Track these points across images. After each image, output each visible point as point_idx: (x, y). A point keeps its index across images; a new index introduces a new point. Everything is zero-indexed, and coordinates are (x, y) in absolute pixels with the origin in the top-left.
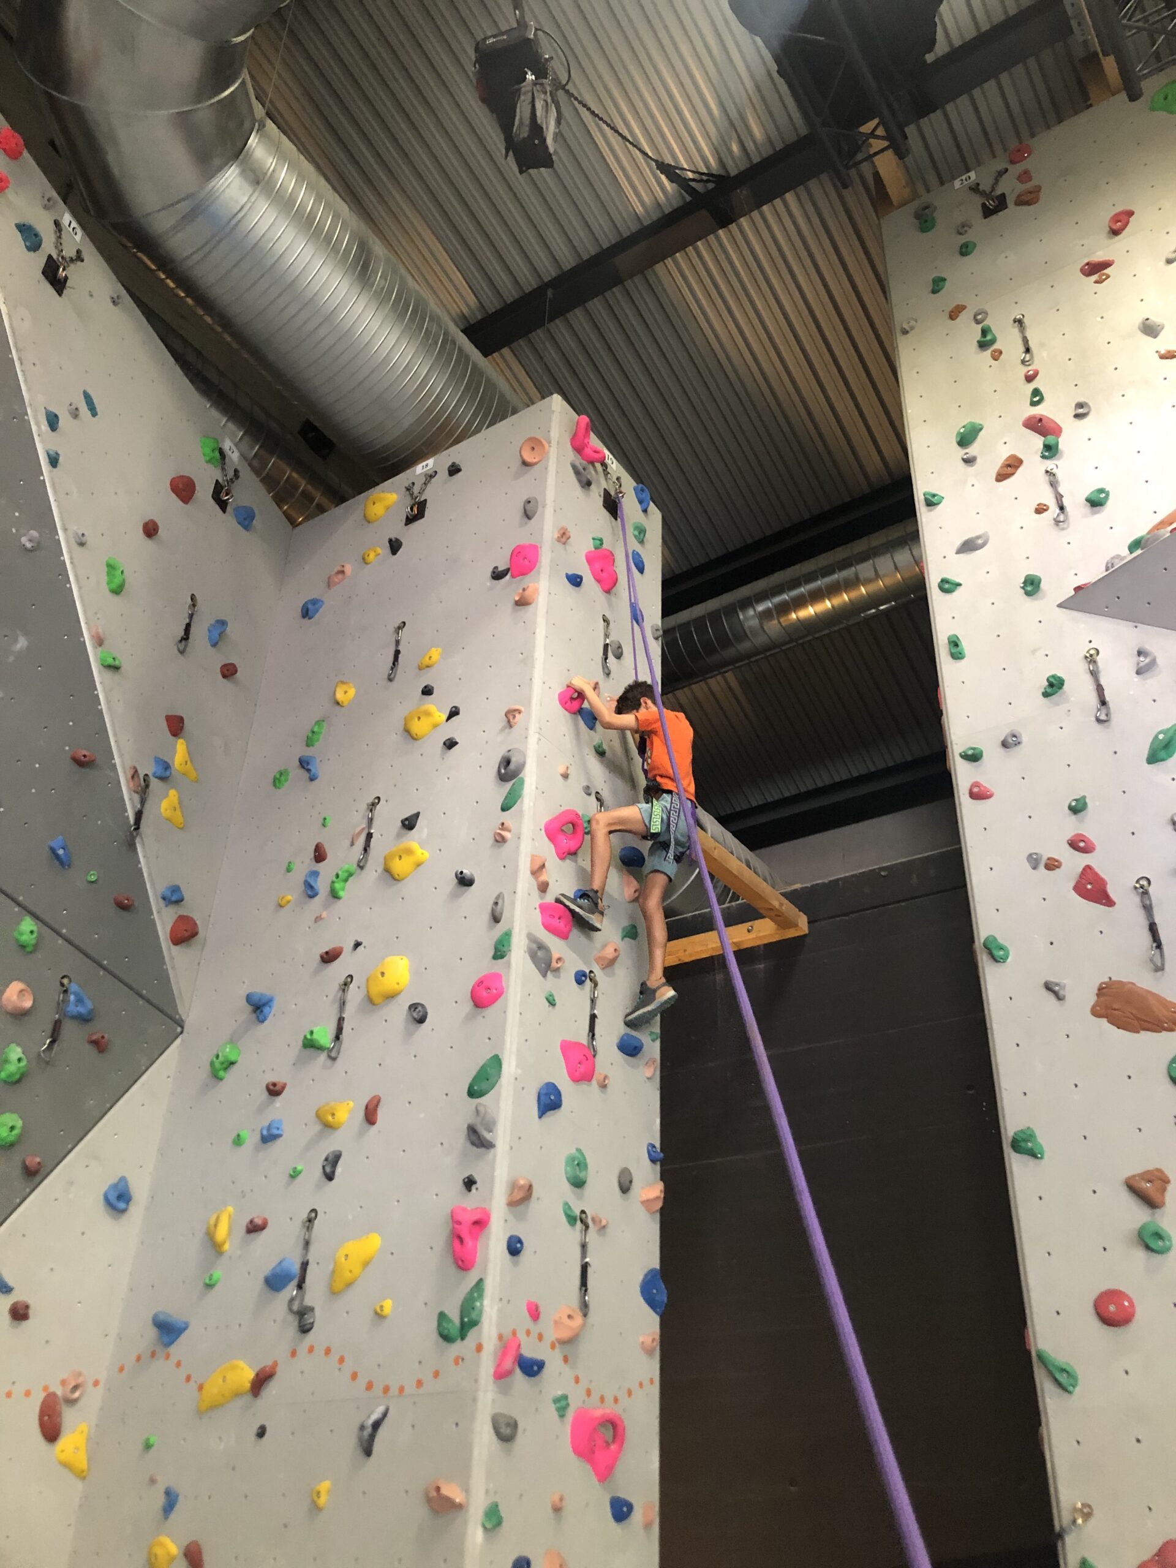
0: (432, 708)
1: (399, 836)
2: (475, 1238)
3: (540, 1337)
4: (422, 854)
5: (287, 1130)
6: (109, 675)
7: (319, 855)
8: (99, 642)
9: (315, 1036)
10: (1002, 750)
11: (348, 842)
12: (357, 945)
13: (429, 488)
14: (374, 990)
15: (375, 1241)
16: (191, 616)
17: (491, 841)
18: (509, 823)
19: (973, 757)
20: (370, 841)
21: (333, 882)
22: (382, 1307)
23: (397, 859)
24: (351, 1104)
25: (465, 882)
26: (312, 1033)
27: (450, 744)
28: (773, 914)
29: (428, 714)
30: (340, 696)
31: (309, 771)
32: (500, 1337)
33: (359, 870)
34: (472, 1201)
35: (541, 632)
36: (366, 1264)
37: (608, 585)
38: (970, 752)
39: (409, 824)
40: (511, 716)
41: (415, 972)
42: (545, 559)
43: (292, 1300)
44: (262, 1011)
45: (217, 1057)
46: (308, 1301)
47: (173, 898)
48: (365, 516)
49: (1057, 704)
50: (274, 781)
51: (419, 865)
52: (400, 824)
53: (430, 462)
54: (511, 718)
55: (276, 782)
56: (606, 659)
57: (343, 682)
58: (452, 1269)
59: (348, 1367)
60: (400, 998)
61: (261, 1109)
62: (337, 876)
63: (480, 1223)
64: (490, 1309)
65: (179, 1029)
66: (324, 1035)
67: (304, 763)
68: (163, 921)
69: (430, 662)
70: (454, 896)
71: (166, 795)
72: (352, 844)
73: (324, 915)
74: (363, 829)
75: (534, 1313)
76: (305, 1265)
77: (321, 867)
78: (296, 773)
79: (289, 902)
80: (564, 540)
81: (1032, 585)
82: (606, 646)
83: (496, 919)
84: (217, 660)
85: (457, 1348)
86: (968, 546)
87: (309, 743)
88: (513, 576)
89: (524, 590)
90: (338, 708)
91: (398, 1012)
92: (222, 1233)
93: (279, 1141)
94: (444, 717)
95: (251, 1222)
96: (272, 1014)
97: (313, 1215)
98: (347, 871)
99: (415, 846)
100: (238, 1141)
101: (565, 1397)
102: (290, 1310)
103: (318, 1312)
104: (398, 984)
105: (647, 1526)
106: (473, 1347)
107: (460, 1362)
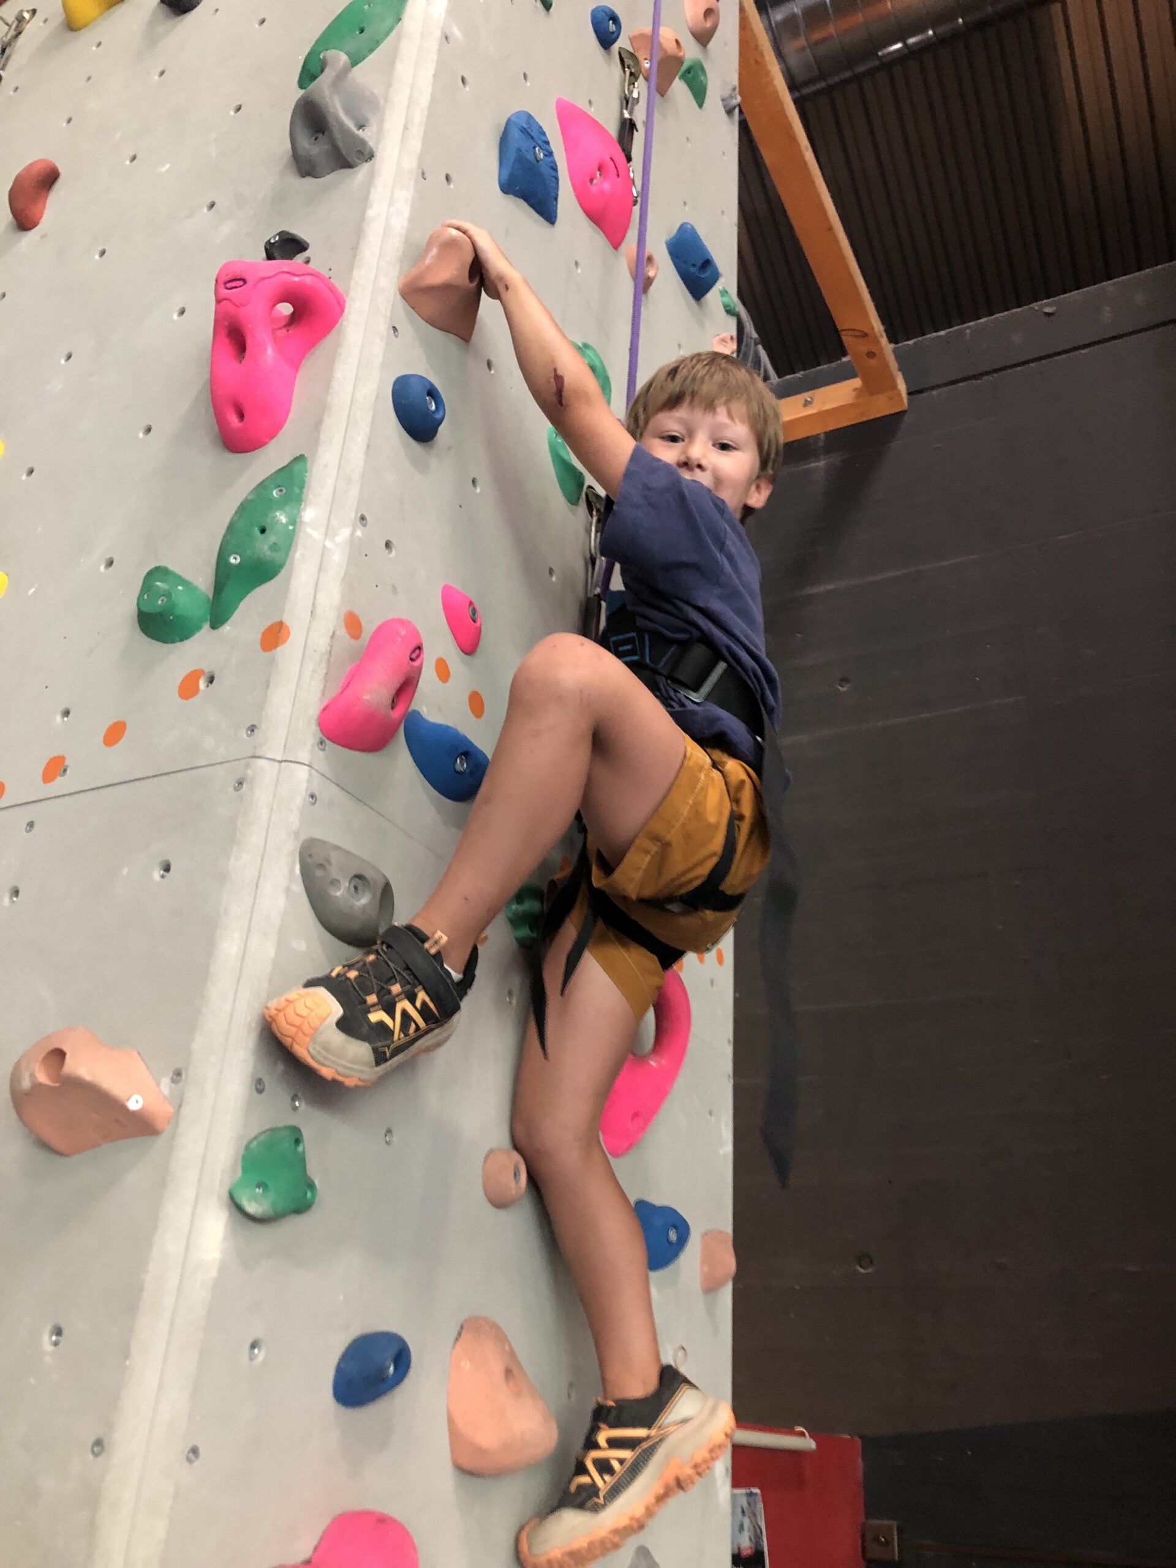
3: (477, 705)
32: (353, 623)
85: (194, 650)
105: (710, 1288)
106: (254, 635)
107: (202, 684)
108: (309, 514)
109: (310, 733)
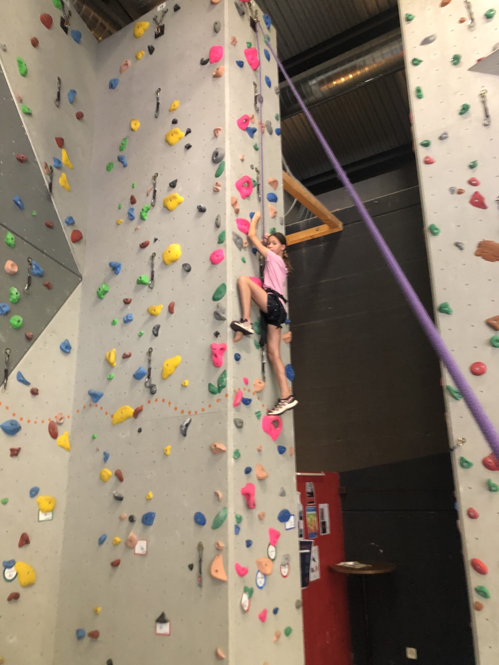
0: (178, 130)
1: (169, 191)
2: (222, 354)
3: (249, 391)
4: (181, 198)
5: (135, 318)
6: (27, 118)
7: (133, 201)
8: (21, 101)
9: (143, 279)
10: (439, 141)
11: (145, 195)
12: (156, 240)
13: (165, 18)
14: (166, 259)
15: (178, 359)
16: (59, 88)
17: (212, 191)
18: (220, 183)
19: (426, 145)
20: (155, 194)
21: (141, 213)
22: (184, 383)
23: (170, 201)
24: (162, 306)
25: (202, 210)
26: (141, 278)
27: (188, 147)
28: (328, 222)
29: (176, 133)
30: (133, 126)
31: (123, 162)
32: (235, 391)
33: (152, 207)
34: (218, 341)
35: (227, 90)
36: (176, 367)
37: (255, 66)
38: (425, 142)
39: (173, 185)
40: (216, 131)
41: (183, 250)
42: (227, 52)
43: (146, 383)
44: (116, 270)
45: (100, 289)
46: (153, 382)
47: (70, 222)
48: (134, 35)
49: (465, 118)
50: (107, 168)
51: (179, 203)
52: (168, 185)
53: (164, 4)
54: (216, 132)
55: (108, 168)
56: (256, 103)
57: (134, 120)
58: (213, 367)
59: (173, 406)
60: (178, 261)
61: (122, 310)
62: (143, 210)
63: (223, 349)
64: (230, 382)
65: (80, 279)
66: (146, 278)
67: (120, 159)
68: (68, 232)
69: (175, 108)
70: (198, 217)
71: (61, 176)
72: (148, 195)
73: (139, 227)
74: (151, 189)
75: (246, 382)
76: (150, 370)
77: (134, 206)
78: (117, 164)
79: (122, 222)
80: (234, 43)
81: (456, 60)
82: (256, 97)
83: (218, 226)
84: (74, 111)
85: (217, 396)
86: (426, 41)
87: (121, 150)
88: (211, 63)
89: (217, 69)
90: (132, 132)
91: (178, 267)
92: (112, 359)
93: (132, 323)
94: (184, 134)
95: (124, 354)
96: (121, 270)
97: (151, 350)
98: (147, 208)
99: (177, 195)
100: (114, 323)
101: (259, 412)
102: (146, 386)
103: (158, 387)
104: (176, 256)
105: (291, 455)
106: (224, 395)
107: (219, 401)
108: (228, 379)
109: (232, 406)
